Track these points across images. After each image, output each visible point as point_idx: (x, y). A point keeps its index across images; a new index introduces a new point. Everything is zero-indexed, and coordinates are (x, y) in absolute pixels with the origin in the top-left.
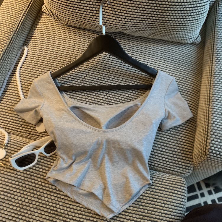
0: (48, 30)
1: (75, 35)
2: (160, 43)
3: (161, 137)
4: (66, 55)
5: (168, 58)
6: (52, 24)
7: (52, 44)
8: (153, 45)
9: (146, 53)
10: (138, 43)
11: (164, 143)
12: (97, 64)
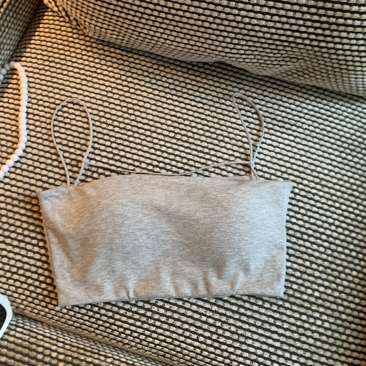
0: (56, 50)
1: (115, 65)
2: (311, 95)
3: (301, 334)
5: (329, 132)
6: (65, 38)
7: (62, 87)
8: (295, 100)
9: (275, 119)
10: (259, 92)
11: (307, 350)
12: (160, 140)
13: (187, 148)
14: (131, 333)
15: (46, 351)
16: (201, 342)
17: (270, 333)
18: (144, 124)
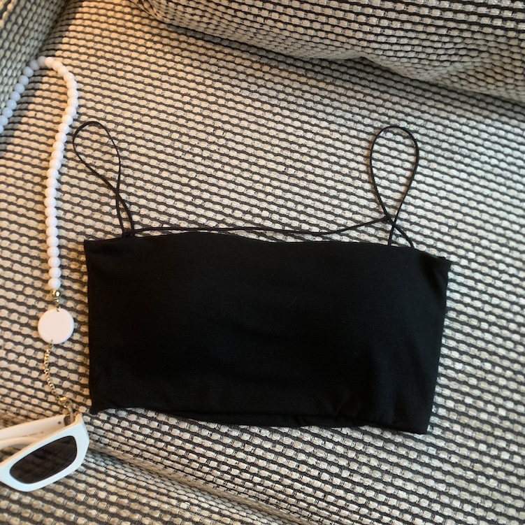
0: (107, 41)
1: (196, 64)
2: (492, 112)
3: (477, 473)
4: (158, 139)
6: (120, 22)
7: (115, 95)
8: (469, 119)
9: (439, 147)
10: (415, 105)
11: (486, 498)
12: (263, 176)
13: (304, 188)
14: (218, 466)
15: (90, 489)
16: (325, 482)
17: (431, 470)
18: (239, 152)
